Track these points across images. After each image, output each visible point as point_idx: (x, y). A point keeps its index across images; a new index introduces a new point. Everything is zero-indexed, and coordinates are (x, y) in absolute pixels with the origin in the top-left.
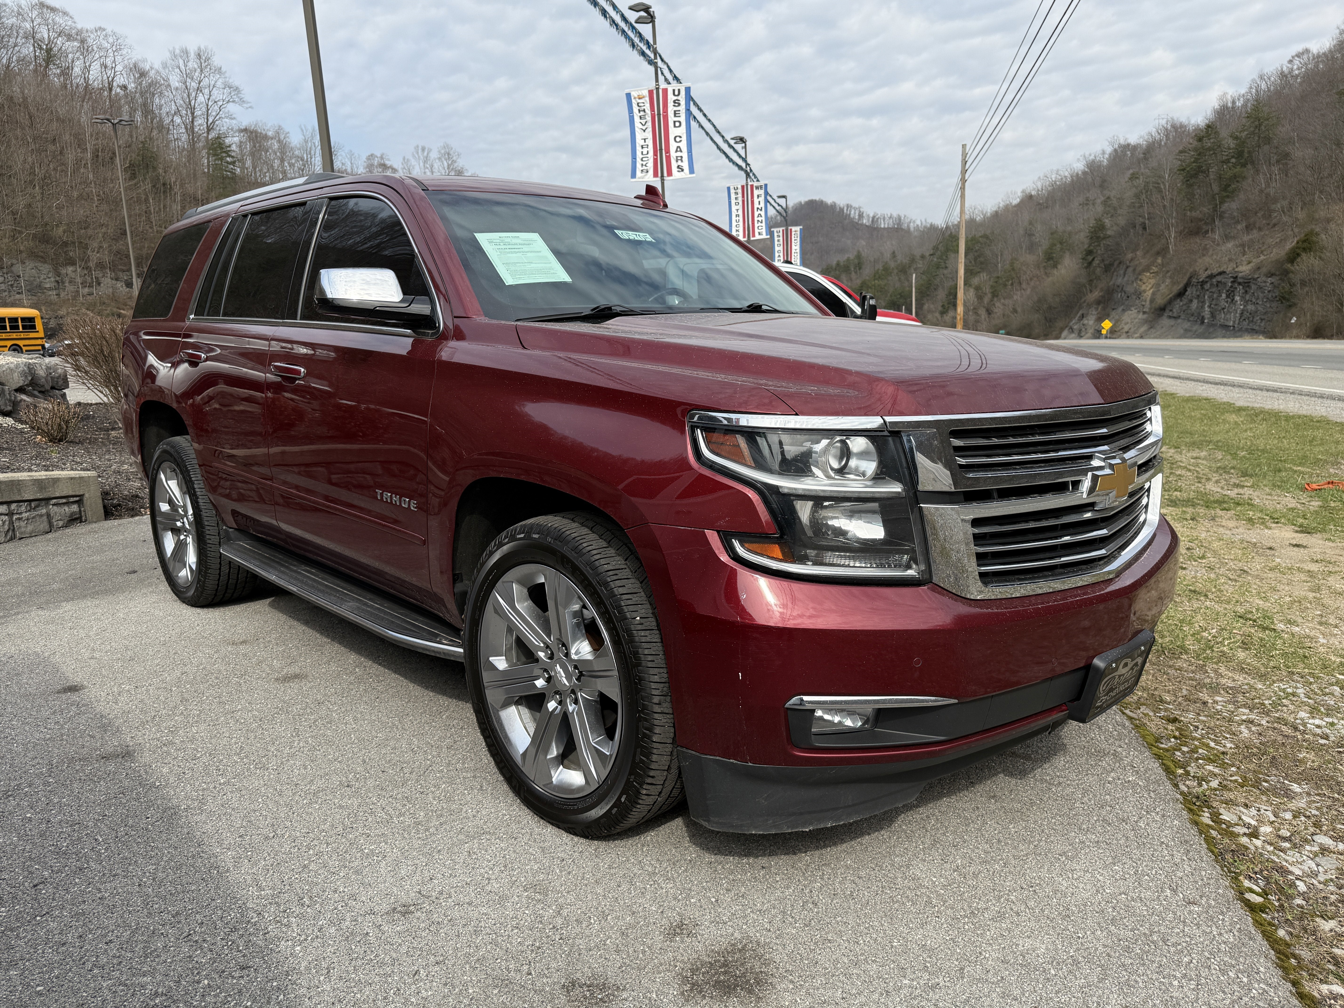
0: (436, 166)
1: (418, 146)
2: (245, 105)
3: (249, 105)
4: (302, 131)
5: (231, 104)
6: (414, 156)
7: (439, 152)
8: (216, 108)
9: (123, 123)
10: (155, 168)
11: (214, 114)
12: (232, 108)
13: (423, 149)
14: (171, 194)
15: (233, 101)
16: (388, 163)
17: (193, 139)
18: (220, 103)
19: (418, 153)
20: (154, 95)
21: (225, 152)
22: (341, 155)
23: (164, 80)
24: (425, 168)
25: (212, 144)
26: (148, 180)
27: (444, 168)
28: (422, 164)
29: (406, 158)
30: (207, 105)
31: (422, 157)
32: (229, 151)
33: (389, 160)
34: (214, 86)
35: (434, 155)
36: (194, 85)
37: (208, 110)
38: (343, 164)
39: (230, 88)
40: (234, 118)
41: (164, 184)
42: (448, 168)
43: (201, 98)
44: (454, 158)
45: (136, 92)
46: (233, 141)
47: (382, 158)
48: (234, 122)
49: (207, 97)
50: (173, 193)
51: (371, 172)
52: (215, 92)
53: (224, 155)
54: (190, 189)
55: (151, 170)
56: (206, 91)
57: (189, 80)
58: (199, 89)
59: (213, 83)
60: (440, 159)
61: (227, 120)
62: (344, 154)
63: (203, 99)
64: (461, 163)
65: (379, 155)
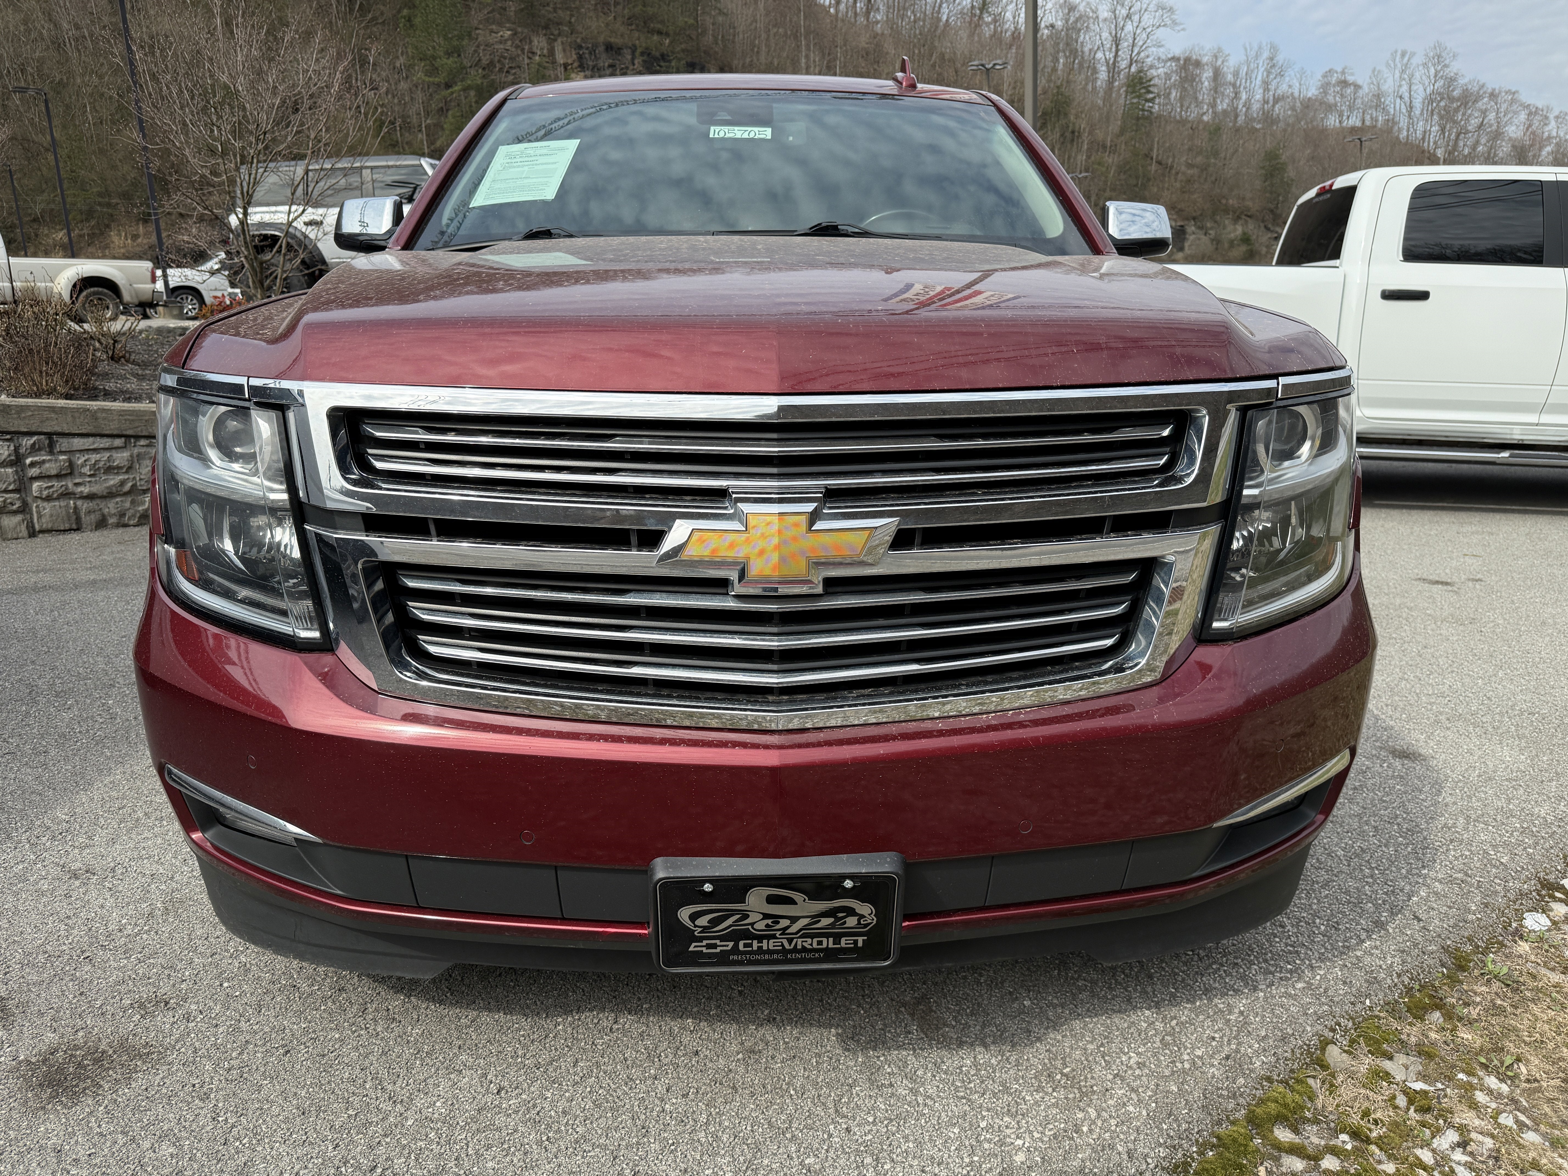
0: (1417, 75)
1: (1396, 52)
2: (1177, 28)
3: (1182, 27)
4: (1246, 50)
5: (1161, 29)
6: (1388, 65)
7: (1426, 55)
8: (1144, 36)
9: (998, 67)
10: (1066, 115)
11: (1141, 43)
12: (1161, 34)
13: (1403, 54)
14: (1078, 143)
15: (1165, 25)
16: (1350, 79)
17: (1113, 76)
18: (1149, 30)
19: (1394, 61)
20: (1080, 30)
21: (1144, 88)
22: (1289, 76)
23: (1093, 12)
24: (1402, 79)
25: (1132, 81)
26: (1057, 129)
27: (1429, 77)
28: (1397, 74)
29: (1377, 69)
30: (1135, 34)
31: (1399, 65)
32: (1150, 86)
33: (1352, 74)
34: (1146, 10)
35: (1417, 60)
36: (1124, 12)
37: (1135, 39)
38: (1290, 86)
39: (1163, 9)
40: (1162, 46)
41: (1073, 132)
42: (1436, 76)
43: (1129, 27)
44: (1447, 62)
45: (1062, 30)
46: (1158, 73)
47: (1343, 73)
48: (1162, 50)
49: (1135, 24)
50: (1080, 141)
51: (1325, 93)
52: (1146, 17)
53: (1143, 91)
54: (1100, 135)
55: (1062, 117)
56: (1136, 18)
57: (1119, 7)
58: (1129, 16)
59: (1145, 6)
60: (1425, 65)
61: (1154, 49)
62: (1292, 73)
63: (1131, 27)
64: (1455, 67)
65: (1339, 70)
